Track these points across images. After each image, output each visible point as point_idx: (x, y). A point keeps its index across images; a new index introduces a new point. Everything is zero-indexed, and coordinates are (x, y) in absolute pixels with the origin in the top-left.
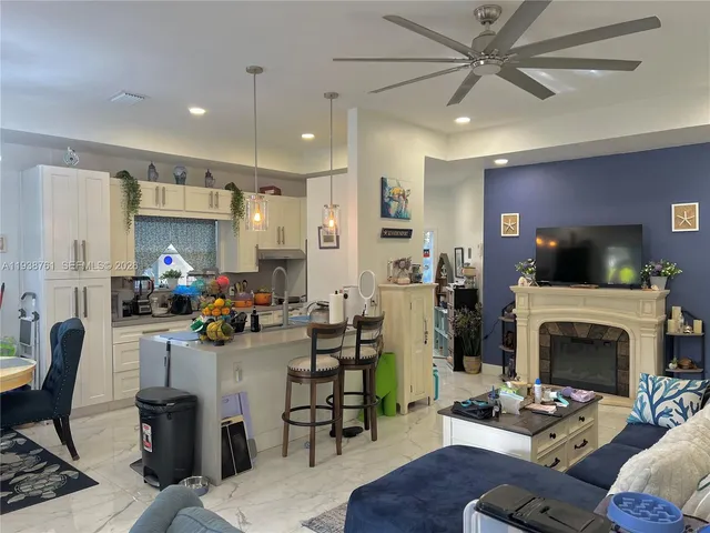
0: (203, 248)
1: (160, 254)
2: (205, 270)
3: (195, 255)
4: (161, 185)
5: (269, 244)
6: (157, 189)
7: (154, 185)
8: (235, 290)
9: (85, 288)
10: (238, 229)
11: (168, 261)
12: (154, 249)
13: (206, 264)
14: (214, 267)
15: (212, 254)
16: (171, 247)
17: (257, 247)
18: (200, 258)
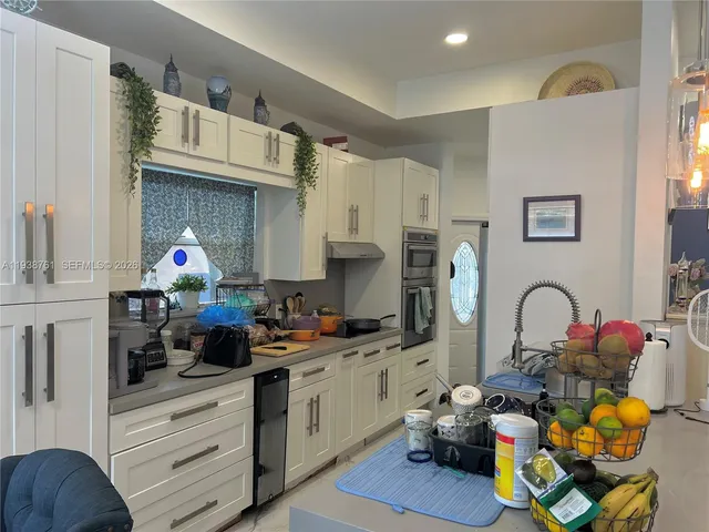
0: (235, 238)
1: (170, 245)
2: (236, 275)
3: (225, 248)
4: (193, 107)
5: (339, 234)
6: (185, 112)
7: (180, 103)
8: (285, 310)
9: (51, 327)
10: (302, 205)
11: (180, 258)
12: (159, 235)
13: (238, 265)
14: (249, 271)
15: (248, 248)
16: (188, 234)
17: (326, 237)
18: (231, 253)
